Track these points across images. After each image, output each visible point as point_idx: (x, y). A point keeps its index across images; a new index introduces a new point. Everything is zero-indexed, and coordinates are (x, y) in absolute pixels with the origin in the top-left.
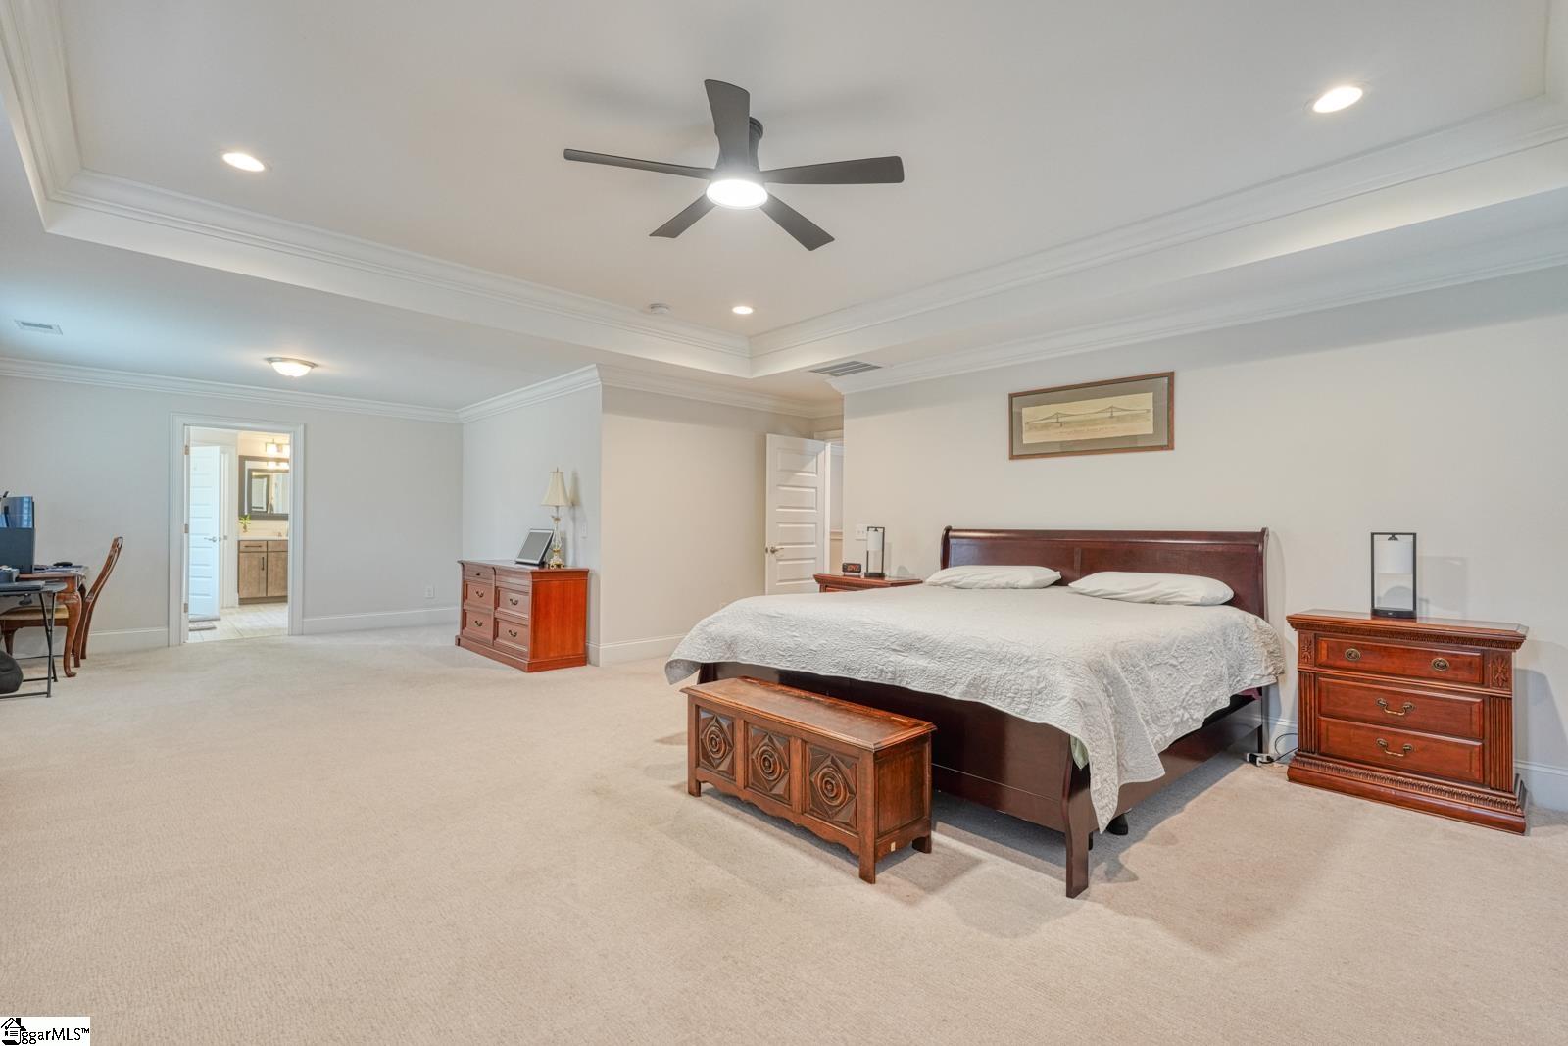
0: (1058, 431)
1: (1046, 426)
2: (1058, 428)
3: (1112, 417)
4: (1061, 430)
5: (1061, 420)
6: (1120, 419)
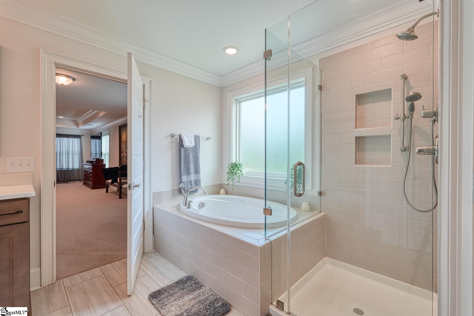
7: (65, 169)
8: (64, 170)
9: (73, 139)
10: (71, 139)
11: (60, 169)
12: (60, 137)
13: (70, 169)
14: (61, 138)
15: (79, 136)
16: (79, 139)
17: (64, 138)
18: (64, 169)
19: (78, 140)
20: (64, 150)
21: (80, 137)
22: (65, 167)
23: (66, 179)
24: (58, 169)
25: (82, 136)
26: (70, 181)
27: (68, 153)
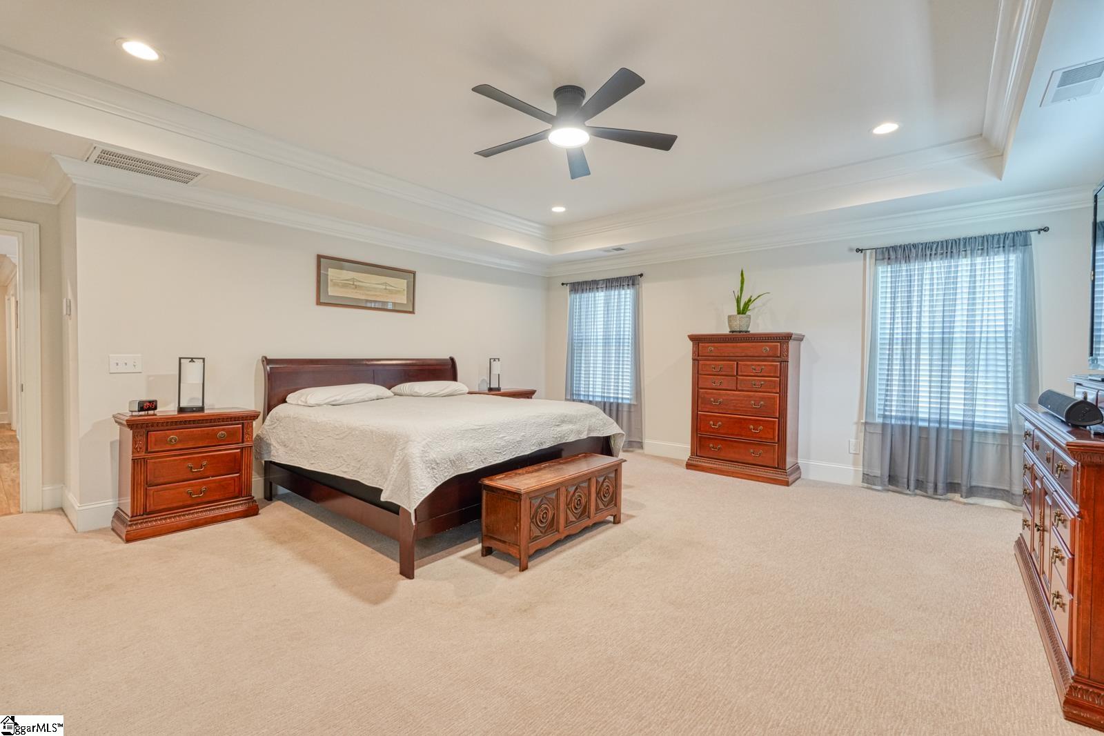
0: (353, 291)
1: (345, 286)
2: (353, 289)
3: (386, 289)
4: (356, 291)
5: (355, 283)
6: (391, 292)
7: (926, 424)
8: (921, 428)
9: (979, 260)
10: (964, 263)
11: (904, 418)
12: (907, 259)
13: (951, 426)
14: (915, 266)
15: (1016, 240)
16: (1012, 257)
17: (928, 264)
18: (921, 424)
19: (1007, 262)
20: (927, 323)
21: (1019, 240)
22: (925, 410)
23: (931, 478)
24: (896, 417)
25: (1033, 235)
26: (952, 487)
27: (946, 342)
